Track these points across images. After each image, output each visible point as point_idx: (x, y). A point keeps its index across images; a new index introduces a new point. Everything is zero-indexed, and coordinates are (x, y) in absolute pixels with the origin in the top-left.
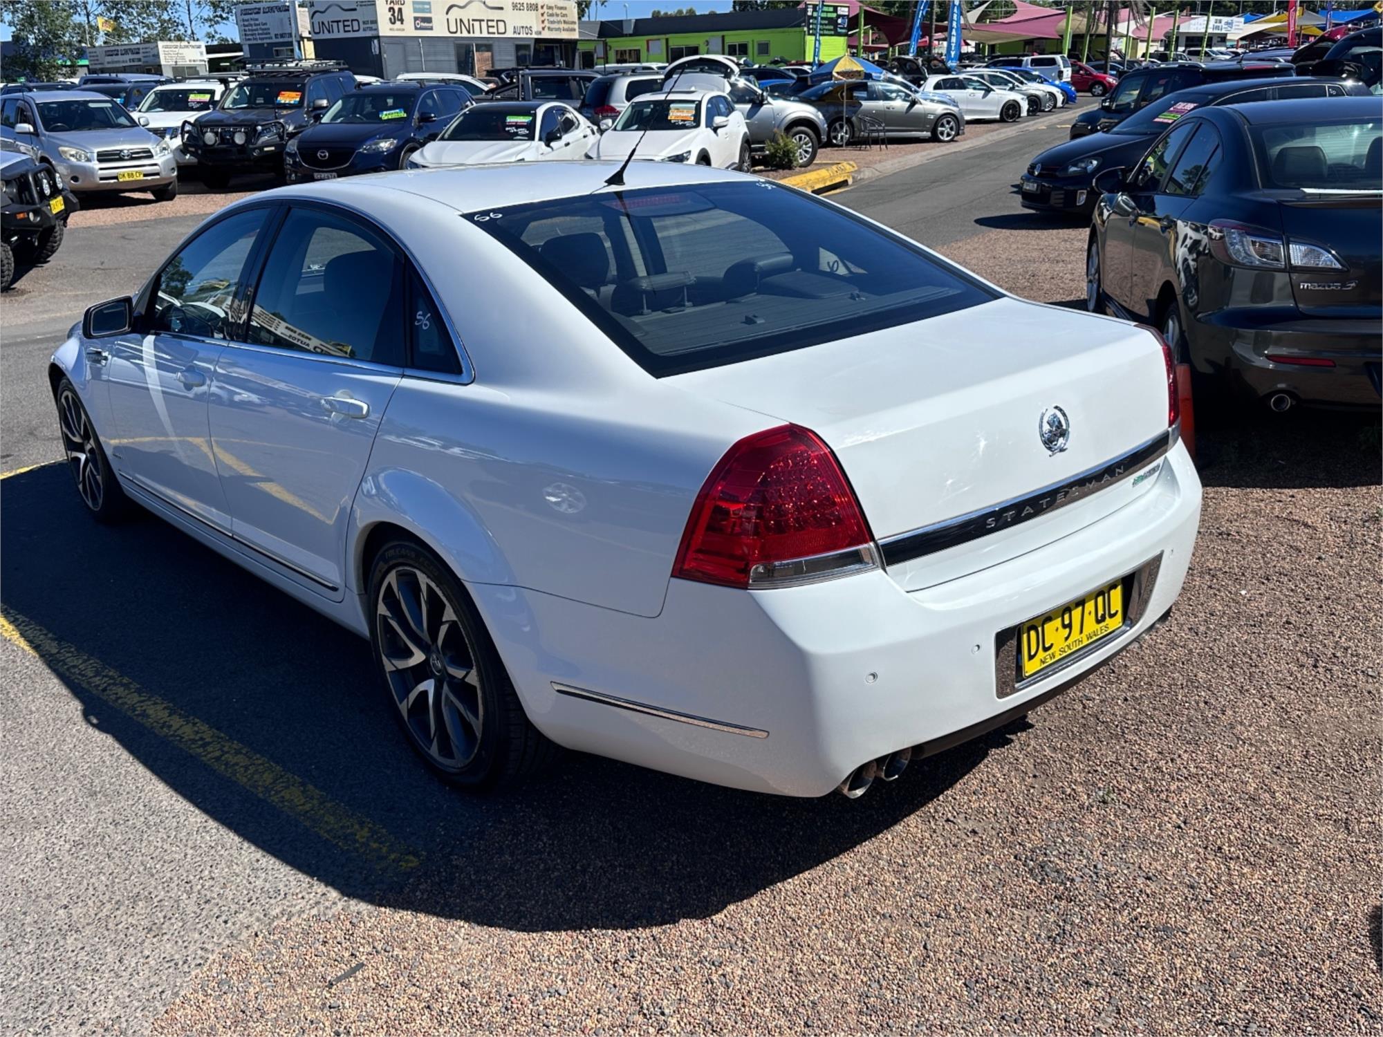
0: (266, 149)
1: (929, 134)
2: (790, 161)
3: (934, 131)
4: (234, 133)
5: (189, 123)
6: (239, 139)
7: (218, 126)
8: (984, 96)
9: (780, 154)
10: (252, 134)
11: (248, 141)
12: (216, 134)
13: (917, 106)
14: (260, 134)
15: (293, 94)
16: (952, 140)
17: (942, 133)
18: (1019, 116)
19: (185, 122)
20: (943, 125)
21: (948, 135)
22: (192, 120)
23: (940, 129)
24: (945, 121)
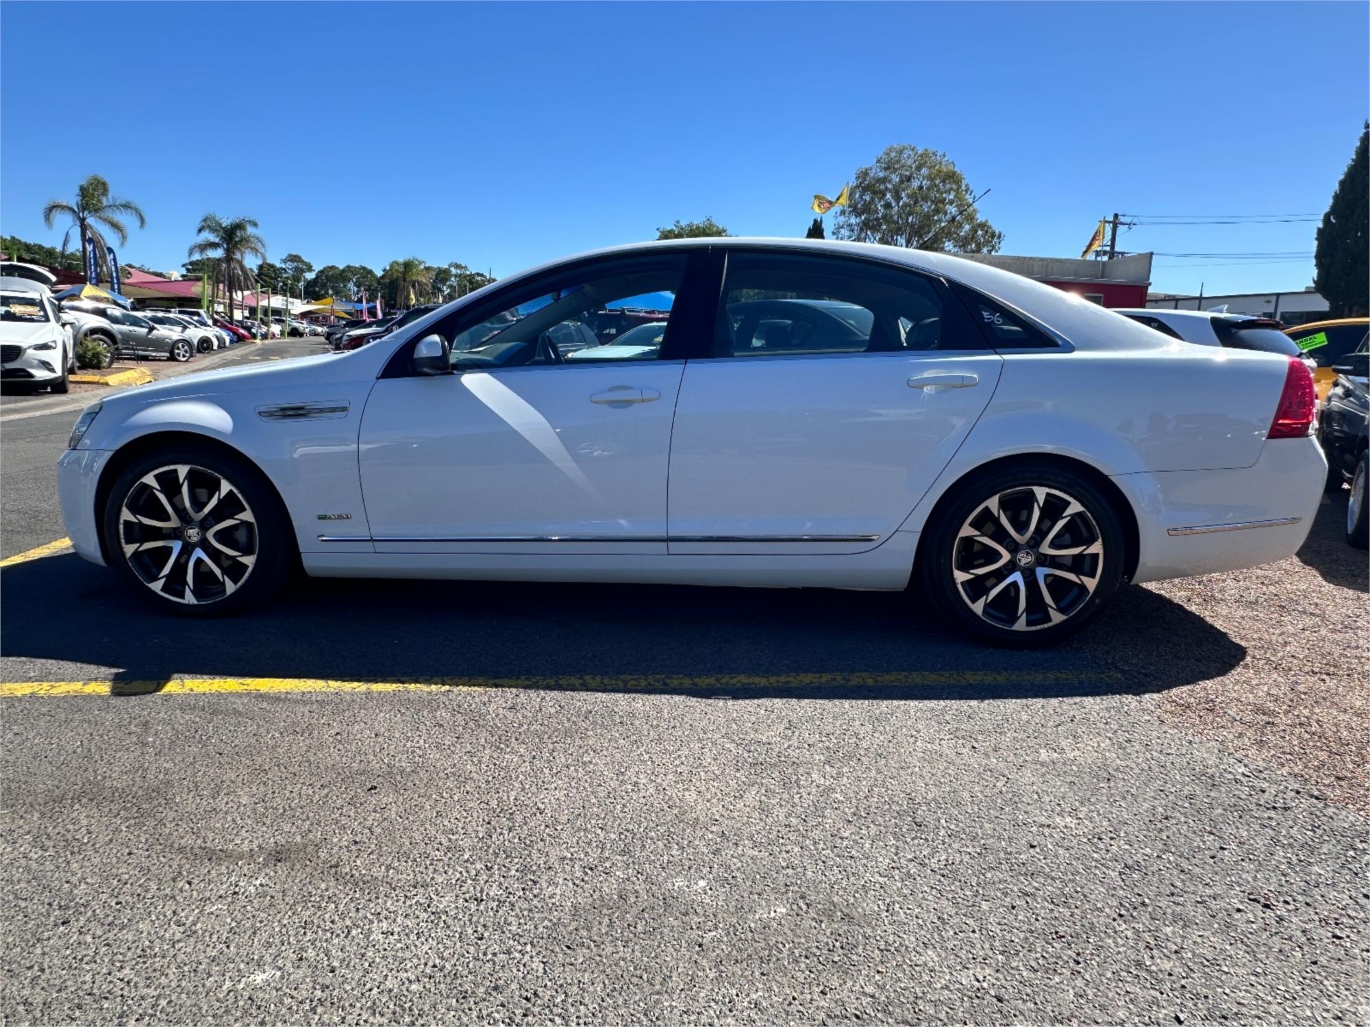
1: (168, 355)
2: (99, 362)
3: (172, 352)
8: (183, 332)
9: (89, 354)
13: (155, 332)
16: (187, 361)
17: (179, 355)
18: (212, 349)
20: (178, 348)
21: (184, 356)
23: (177, 351)
24: (180, 345)
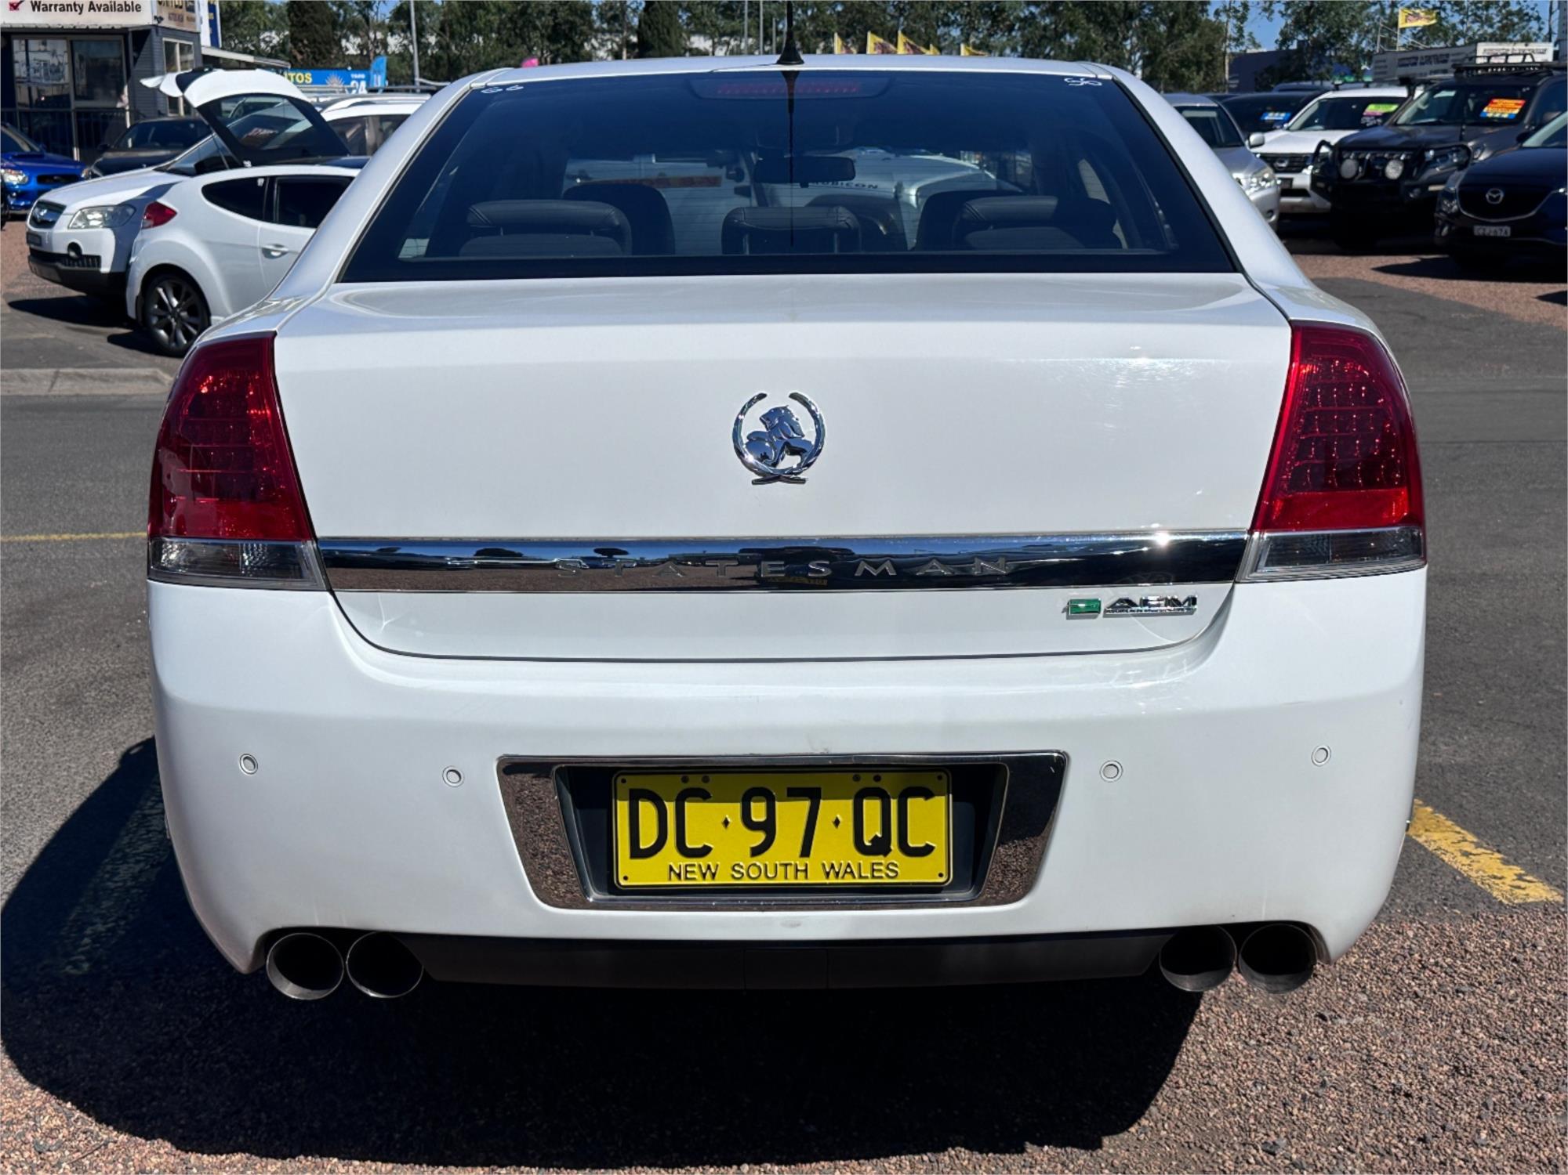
0: (1432, 188)
4: (1387, 161)
5: (1327, 144)
6: (1393, 171)
7: (1366, 149)
10: (1416, 162)
11: (1406, 173)
12: (1361, 162)
14: (1432, 163)
15: (1511, 103)
19: (1323, 143)
22: (1334, 141)
